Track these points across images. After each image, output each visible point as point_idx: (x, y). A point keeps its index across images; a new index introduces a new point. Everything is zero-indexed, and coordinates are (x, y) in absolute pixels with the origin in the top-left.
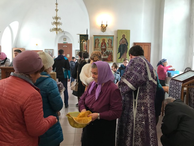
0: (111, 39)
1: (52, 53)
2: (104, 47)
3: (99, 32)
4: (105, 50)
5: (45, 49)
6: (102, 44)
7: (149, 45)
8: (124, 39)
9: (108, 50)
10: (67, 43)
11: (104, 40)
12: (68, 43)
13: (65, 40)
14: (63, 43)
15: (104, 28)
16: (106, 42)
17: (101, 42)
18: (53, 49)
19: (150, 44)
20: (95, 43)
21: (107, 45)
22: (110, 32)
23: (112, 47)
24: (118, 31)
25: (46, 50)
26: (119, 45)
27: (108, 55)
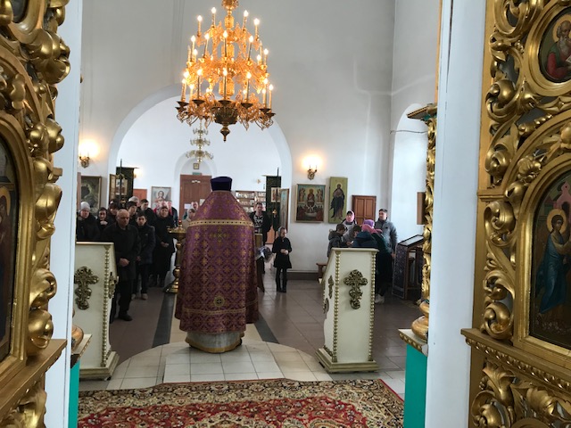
0: (321, 190)
1: (167, 197)
2: (311, 201)
3: (305, 180)
4: (312, 204)
5: (152, 187)
6: (309, 196)
7: (373, 198)
8: (339, 191)
9: (317, 204)
10: (201, 174)
11: (311, 191)
12: (204, 174)
14: (191, 174)
15: (311, 174)
16: (315, 193)
17: (307, 193)
18: (170, 188)
19: (375, 197)
20: (299, 195)
21: (316, 198)
22: (319, 180)
23: (322, 201)
24: (331, 179)
26: (332, 198)
27: (317, 212)
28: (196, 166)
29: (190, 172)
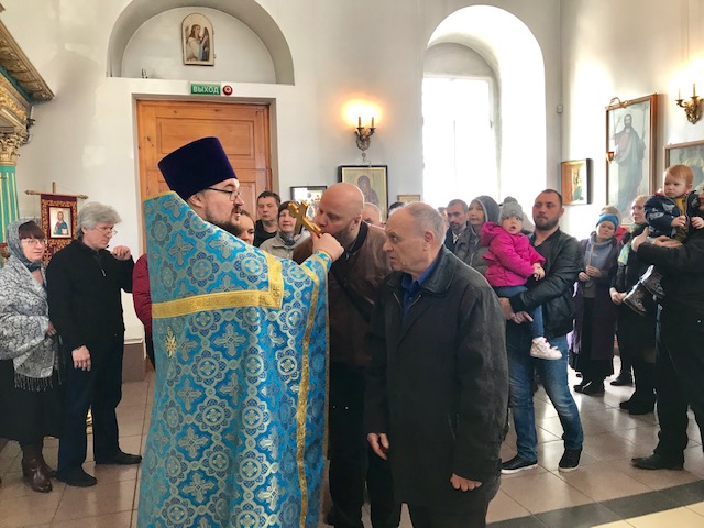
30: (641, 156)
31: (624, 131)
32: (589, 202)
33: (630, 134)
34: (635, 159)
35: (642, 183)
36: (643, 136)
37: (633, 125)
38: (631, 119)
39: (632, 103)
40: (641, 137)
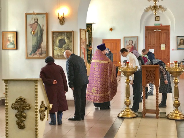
1: (135, 44)
5: (124, 37)
10: (161, 24)
12: (163, 25)
13: (158, 19)
14: (154, 25)
18: (137, 37)
25: (126, 39)
28: (157, 18)
29: (152, 23)
30: (42, 34)
31: (34, 23)
32: (17, 49)
33: (37, 25)
34: (39, 34)
35: (43, 43)
36: (43, 26)
37: (38, 22)
38: (37, 20)
39: (38, 14)
40: (42, 27)
